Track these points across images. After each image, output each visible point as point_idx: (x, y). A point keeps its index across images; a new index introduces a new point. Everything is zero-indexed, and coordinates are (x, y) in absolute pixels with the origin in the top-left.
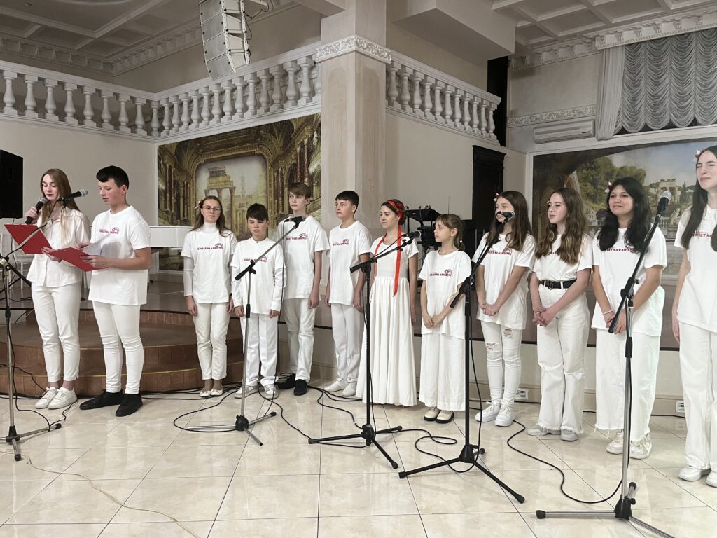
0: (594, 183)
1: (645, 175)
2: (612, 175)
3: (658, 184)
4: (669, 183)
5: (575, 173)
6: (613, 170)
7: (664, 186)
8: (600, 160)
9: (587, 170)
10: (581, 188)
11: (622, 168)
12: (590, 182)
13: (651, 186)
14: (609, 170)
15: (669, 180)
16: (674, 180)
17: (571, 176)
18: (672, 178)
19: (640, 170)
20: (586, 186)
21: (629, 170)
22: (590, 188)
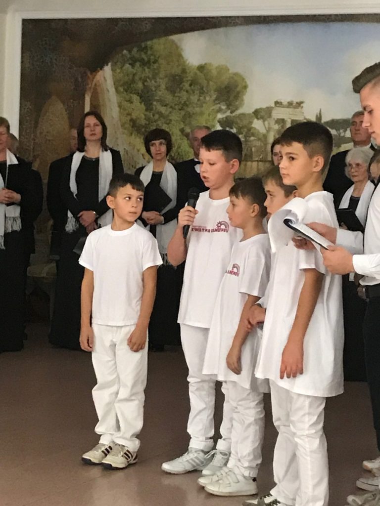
0: (146, 98)
1: (245, 87)
2: (181, 81)
3: (269, 110)
4: (290, 110)
5: (108, 69)
6: (184, 71)
7: (281, 117)
8: (159, 45)
9: (133, 65)
10: (120, 106)
11: (201, 68)
12: (138, 94)
13: (257, 113)
14: (176, 70)
15: (290, 104)
16: (299, 104)
17: (100, 75)
18: (296, 100)
19: (236, 74)
20: (130, 101)
21: (214, 72)
22: (138, 109)
